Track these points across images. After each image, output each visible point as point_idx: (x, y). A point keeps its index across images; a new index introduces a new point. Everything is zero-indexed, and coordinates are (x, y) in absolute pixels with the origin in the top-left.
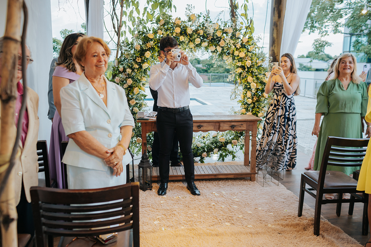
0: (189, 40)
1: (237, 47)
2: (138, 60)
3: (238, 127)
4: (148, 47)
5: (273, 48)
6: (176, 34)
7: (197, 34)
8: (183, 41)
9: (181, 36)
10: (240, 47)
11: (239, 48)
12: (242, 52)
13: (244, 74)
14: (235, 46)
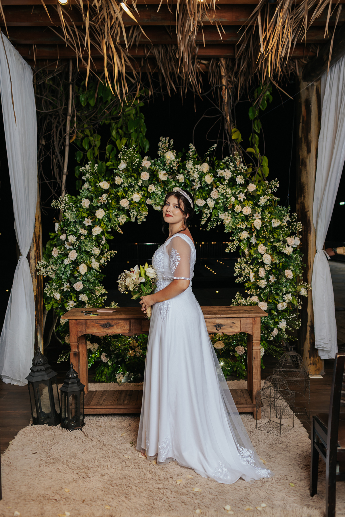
0: (162, 191)
1: (239, 199)
2: (88, 222)
3: (227, 327)
4: (101, 202)
5: (302, 199)
6: (142, 182)
7: (175, 181)
8: (154, 192)
9: (151, 185)
10: (244, 199)
11: (242, 200)
12: (247, 207)
13: (253, 240)
14: (236, 198)
